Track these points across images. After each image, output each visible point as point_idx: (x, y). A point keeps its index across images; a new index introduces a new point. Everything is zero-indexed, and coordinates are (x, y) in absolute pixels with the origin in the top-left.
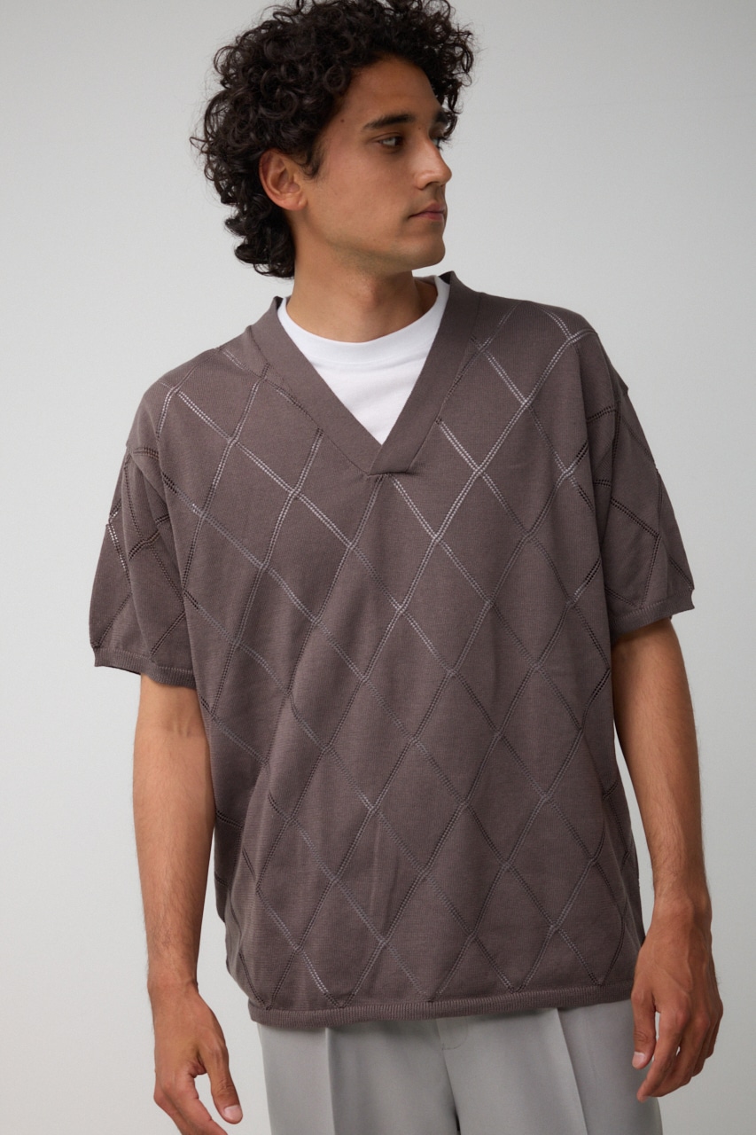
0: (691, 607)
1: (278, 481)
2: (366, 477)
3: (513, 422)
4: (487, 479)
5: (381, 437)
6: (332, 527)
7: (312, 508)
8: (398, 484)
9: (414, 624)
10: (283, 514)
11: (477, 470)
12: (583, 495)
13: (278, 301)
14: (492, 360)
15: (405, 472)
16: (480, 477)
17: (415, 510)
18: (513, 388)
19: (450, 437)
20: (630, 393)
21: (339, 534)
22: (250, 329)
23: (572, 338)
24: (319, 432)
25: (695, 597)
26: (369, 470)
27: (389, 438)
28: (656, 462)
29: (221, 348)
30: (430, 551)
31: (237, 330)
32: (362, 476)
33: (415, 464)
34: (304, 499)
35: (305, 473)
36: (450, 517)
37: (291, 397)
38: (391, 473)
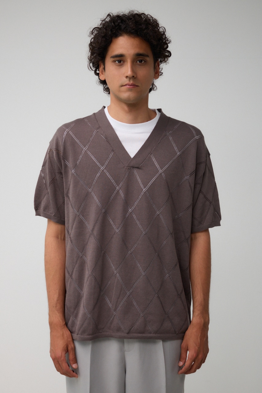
1: (98, 164)
2: (125, 167)
3: (174, 158)
4: (163, 174)
5: (132, 155)
6: (113, 181)
7: (108, 174)
8: (135, 172)
9: (134, 216)
10: (98, 175)
11: (161, 171)
12: (190, 186)
14: (171, 138)
15: (138, 168)
16: (161, 174)
17: (139, 180)
18: (176, 148)
19: (154, 160)
20: (210, 156)
21: (115, 184)
22: (94, 114)
23: (197, 137)
24: (113, 150)
26: (127, 165)
27: (134, 156)
28: (215, 179)
29: (84, 118)
30: (142, 193)
31: (90, 113)
32: (124, 167)
33: (141, 166)
34: (105, 171)
35: (107, 163)
36: (150, 184)
37: (106, 138)
38: (133, 167)
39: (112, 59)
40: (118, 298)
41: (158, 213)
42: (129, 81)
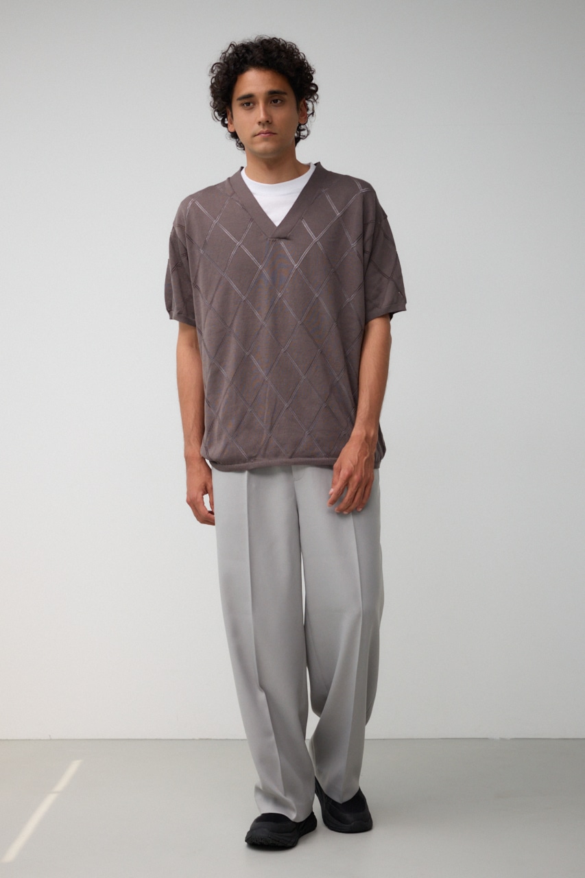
0: (405, 310)
1: (233, 238)
2: (269, 239)
3: (332, 222)
4: (319, 243)
5: (277, 224)
7: (246, 250)
8: (282, 243)
9: (285, 302)
10: (234, 252)
11: (315, 239)
12: (359, 255)
13: (242, 168)
14: (328, 197)
15: (285, 238)
16: (316, 243)
17: (289, 254)
18: (334, 208)
19: (306, 225)
20: (388, 218)
21: (256, 262)
22: (229, 178)
23: (363, 190)
24: (252, 220)
25: (407, 306)
26: (270, 237)
27: (280, 225)
28: (397, 248)
29: (216, 186)
30: (293, 270)
31: (223, 178)
32: (267, 238)
33: (290, 235)
34: (242, 247)
35: (244, 236)
36: (302, 258)
37: (242, 205)
38: (280, 238)
39: (240, 102)
40: (273, 413)
41: (317, 295)
42: (263, 128)
